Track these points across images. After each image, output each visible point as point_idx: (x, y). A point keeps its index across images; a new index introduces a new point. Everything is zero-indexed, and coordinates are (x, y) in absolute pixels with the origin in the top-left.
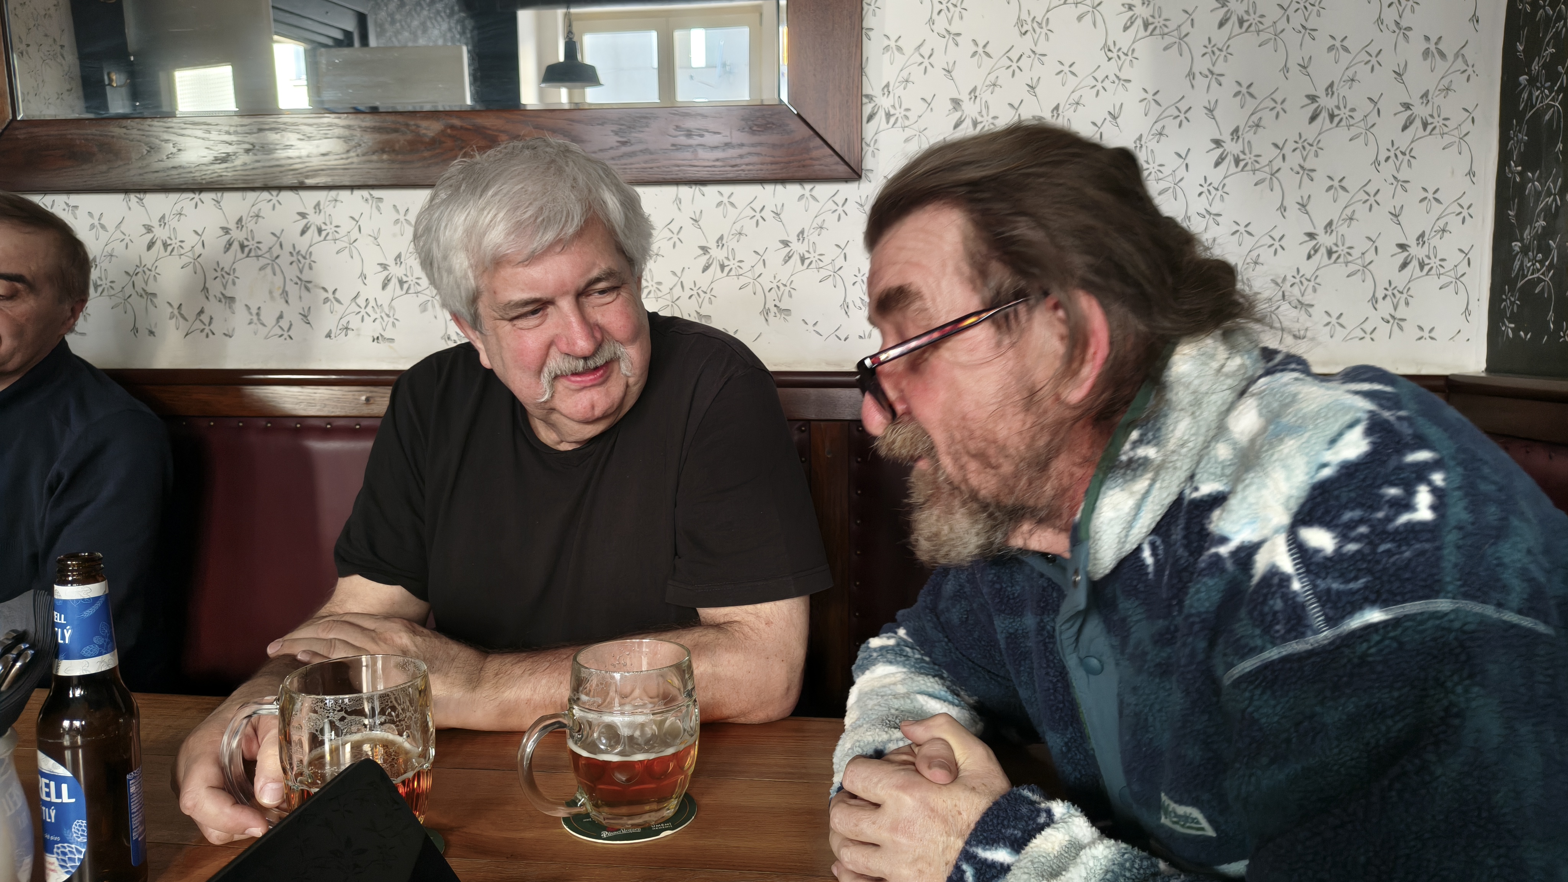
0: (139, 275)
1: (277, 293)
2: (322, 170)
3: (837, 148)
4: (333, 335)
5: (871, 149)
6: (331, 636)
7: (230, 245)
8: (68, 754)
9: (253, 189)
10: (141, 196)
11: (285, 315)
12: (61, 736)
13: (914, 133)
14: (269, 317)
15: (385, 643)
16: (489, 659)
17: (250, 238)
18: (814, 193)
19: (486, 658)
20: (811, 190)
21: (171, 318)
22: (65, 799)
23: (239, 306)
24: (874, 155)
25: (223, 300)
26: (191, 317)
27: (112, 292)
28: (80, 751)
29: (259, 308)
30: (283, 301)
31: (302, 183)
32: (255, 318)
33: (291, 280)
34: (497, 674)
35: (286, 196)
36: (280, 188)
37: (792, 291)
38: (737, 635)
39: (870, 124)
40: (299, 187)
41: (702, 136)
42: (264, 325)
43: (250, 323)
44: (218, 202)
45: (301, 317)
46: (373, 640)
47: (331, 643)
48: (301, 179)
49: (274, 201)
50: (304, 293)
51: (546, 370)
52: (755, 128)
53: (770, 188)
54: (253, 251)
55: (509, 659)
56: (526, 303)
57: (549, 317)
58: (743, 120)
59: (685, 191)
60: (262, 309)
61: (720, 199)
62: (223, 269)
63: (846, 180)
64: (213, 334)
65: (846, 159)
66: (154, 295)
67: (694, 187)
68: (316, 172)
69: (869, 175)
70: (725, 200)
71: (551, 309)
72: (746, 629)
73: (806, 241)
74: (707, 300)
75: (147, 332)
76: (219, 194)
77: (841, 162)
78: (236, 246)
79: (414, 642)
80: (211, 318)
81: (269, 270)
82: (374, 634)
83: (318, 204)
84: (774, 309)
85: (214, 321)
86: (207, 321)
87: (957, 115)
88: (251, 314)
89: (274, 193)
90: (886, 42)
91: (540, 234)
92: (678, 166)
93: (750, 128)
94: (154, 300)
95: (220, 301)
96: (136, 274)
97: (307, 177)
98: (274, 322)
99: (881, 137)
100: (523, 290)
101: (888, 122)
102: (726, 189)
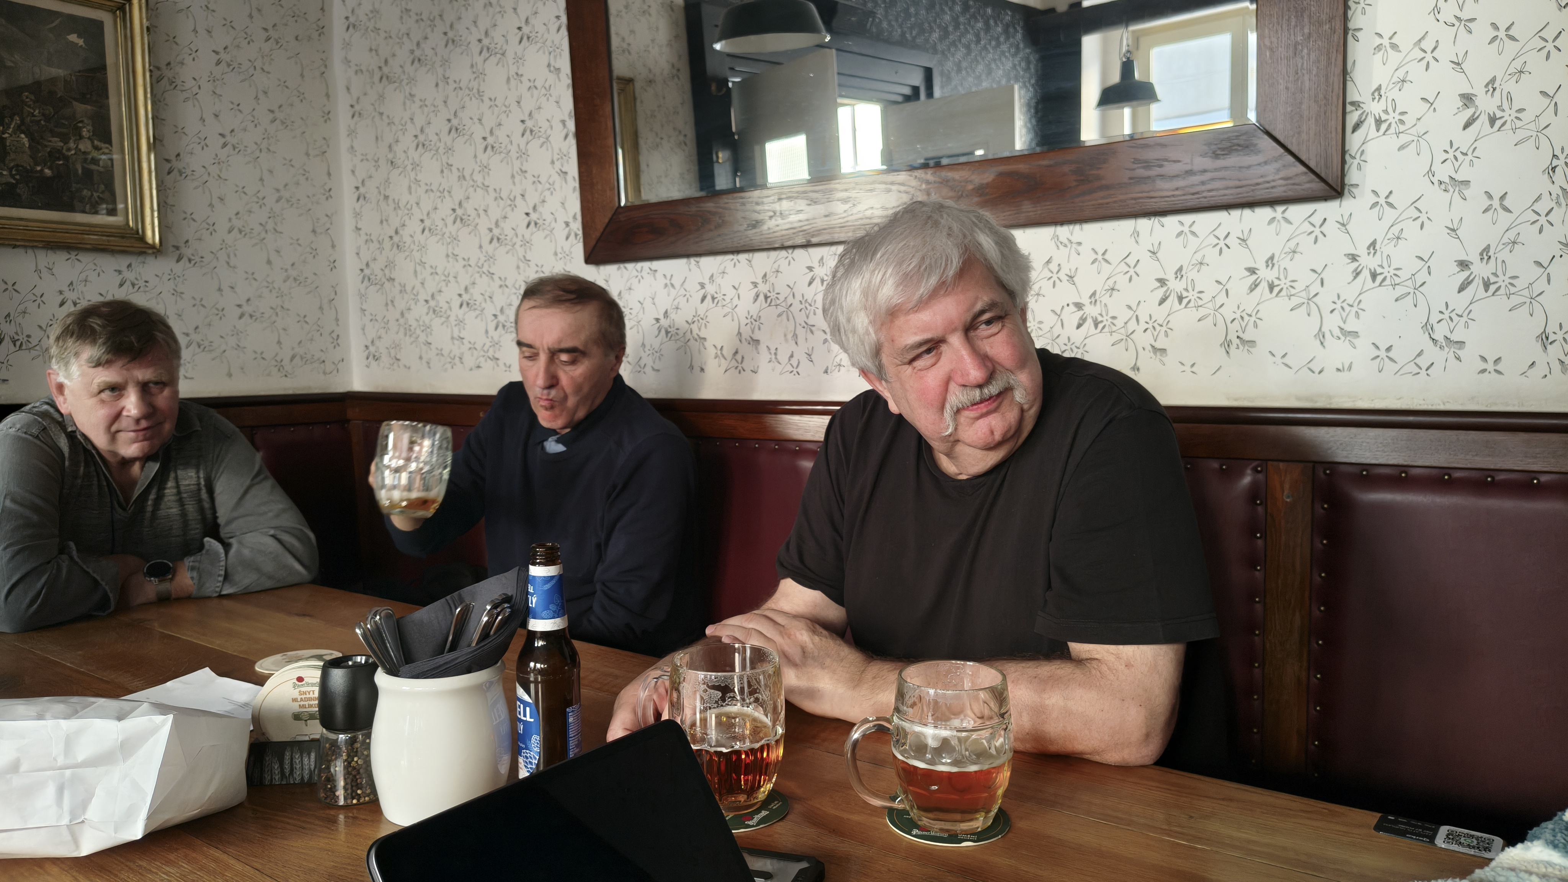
0: (695, 323)
1: (790, 336)
2: (824, 229)
3: (1312, 164)
4: (829, 371)
5: (1356, 162)
6: (751, 626)
7: (758, 296)
8: (532, 686)
9: (775, 249)
10: (698, 259)
11: (795, 355)
12: (528, 673)
13: (1411, 138)
14: (783, 357)
15: (789, 638)
16: (872, 664)
17: (771, 291)
18: (1286, 215)
19: (870, 663)
20: (1284, 212)
21: (716, 358)
22: (528, 719)
23: (762, 347)
24: (1359, 168)
25: (751, 343)
26: (729, 356)
27: (678, 337)
28: (540, 685)
29: (776, 349)
30: (794, 342)
31: (809, 241)
32: (773, 357)
33: (800, 325)
34: (874, 678)
35: (799, 252)
36: (794, 247)
37: (1258, 321)
38: (1094, 672)
39: (1356, 134)
40: (807, 245)
41: (1161, 166)
42: (780, 363)
43: (770, 362)
44: (750, 261)
45: (806, 356)
46: (781, 633)
47: (748, 631)
48: (808, 238)
49: (790, 258)
50: (809, 335)
51: (948, 406)
52: (1219, 152)
53: (1236, 213)
54: (773, 301)
55: (887, 666)
56: (920, 344)
57: (943, 354)
58: (1205, 145)
59: (1144, 224)
60: (778, 350)
61: (1181, 228)
62: (752, 316)
63: (1325, 198)
64: (744, 370)
65: (1323, 175)
66: (705, 339)
67: (1153, 219)
68: (819, 232)
69: (1354, 190)
70: (1186, 229)
71: (944, 348)
72: (1104, 668)
73: (1276, 267)
74: (1162, 333)
75: (699, 369)
76: (751, 255)
77: (1317, 180)
78: (762, 297)
79: (812, 640)
80: (743, 358)
81: (784, 316)
82: (782, 629)
83: (822, 259)
84: (1236, 341)
85: (745, 360)
86: (740, 360)
87: (1468, 113)
88: (770, 353)
89: (790, 251)
90: (1378, 41)
91: (924, 281)
92: (1135, 199)
93: (1214, 152)
94: (705, 343)
95: (749, 343)
96: (693, 322)
97: (813, 236)
98: (787, 360)
99: (1370, 147)
100: (915, 334)
101: (1378, 131)
102: (1187, 218)
